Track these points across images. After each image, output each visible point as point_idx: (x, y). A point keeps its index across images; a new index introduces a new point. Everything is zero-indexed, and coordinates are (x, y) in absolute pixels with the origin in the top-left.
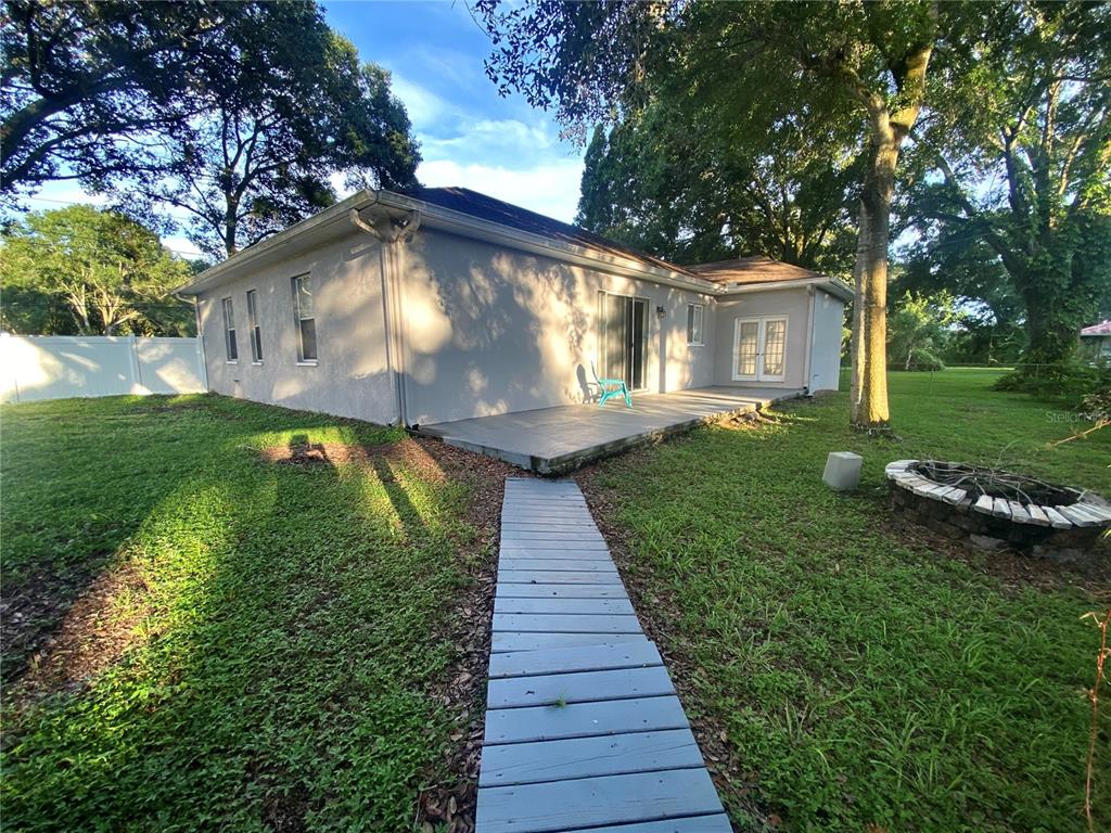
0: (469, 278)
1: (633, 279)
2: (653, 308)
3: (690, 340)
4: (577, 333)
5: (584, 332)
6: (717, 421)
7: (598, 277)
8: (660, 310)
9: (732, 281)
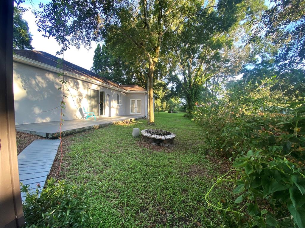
0: (35, 79)
1: (99, 86)
2: (106, 94)
3: (118, 103)
4: (80, 99)
5: (82, 98)
6: (118, 123)
7: (87, 84)
8: (108, 95)
9: (129, 90)
